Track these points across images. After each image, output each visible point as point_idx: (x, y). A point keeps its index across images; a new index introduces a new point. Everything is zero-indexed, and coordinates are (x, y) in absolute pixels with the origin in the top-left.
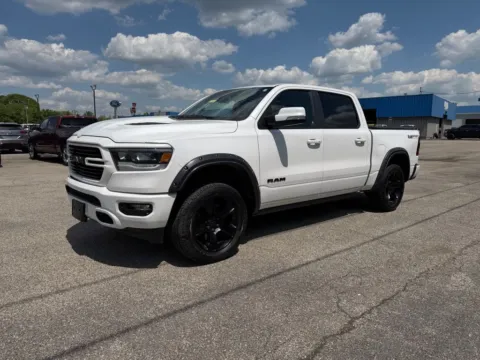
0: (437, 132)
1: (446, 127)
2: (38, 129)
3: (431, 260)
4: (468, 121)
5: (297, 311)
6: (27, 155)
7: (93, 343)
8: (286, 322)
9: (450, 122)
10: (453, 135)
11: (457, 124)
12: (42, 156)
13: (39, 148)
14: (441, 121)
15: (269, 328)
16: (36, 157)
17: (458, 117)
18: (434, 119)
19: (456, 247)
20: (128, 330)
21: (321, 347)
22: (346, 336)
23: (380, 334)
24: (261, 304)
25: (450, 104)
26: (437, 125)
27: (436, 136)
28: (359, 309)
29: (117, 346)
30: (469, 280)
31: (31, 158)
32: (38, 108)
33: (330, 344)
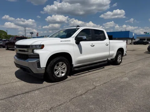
0: (131, 42)
1: (133, 41)
2: (9, 41)
3: (119, 75)
4: (140, 39)
5: (82, 85)
6: (5, 49)
7: (31, 91)
8: (79, 87)
9: (135, 39)
10: (136, 43)
11: (137, 40)
12: (9, 49)
13: (9, 46)
14: (132, 39)
15: (75, 88)
16: (8, 49)
17: (137, 38)
18: (130, 39)
19: (127, 72)
20: (39, 89)
21: (87, 92)
22: (93, 90)
23: (102, 89)
24: (73, 84)
25: (135, 34)
26: (131, 40)
27: (131, 44)
28: (98, 85)
29: (37, 92)
30: (127, 79)
31: (6, 49)
32: (7, 34)
33: (89, 91)
